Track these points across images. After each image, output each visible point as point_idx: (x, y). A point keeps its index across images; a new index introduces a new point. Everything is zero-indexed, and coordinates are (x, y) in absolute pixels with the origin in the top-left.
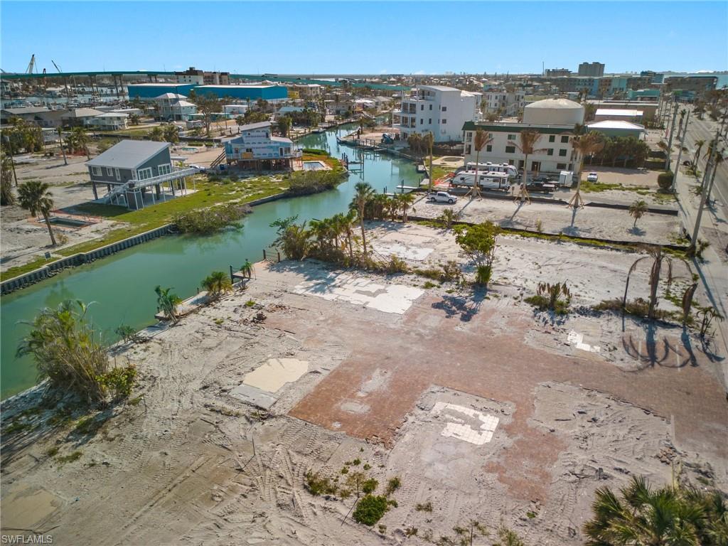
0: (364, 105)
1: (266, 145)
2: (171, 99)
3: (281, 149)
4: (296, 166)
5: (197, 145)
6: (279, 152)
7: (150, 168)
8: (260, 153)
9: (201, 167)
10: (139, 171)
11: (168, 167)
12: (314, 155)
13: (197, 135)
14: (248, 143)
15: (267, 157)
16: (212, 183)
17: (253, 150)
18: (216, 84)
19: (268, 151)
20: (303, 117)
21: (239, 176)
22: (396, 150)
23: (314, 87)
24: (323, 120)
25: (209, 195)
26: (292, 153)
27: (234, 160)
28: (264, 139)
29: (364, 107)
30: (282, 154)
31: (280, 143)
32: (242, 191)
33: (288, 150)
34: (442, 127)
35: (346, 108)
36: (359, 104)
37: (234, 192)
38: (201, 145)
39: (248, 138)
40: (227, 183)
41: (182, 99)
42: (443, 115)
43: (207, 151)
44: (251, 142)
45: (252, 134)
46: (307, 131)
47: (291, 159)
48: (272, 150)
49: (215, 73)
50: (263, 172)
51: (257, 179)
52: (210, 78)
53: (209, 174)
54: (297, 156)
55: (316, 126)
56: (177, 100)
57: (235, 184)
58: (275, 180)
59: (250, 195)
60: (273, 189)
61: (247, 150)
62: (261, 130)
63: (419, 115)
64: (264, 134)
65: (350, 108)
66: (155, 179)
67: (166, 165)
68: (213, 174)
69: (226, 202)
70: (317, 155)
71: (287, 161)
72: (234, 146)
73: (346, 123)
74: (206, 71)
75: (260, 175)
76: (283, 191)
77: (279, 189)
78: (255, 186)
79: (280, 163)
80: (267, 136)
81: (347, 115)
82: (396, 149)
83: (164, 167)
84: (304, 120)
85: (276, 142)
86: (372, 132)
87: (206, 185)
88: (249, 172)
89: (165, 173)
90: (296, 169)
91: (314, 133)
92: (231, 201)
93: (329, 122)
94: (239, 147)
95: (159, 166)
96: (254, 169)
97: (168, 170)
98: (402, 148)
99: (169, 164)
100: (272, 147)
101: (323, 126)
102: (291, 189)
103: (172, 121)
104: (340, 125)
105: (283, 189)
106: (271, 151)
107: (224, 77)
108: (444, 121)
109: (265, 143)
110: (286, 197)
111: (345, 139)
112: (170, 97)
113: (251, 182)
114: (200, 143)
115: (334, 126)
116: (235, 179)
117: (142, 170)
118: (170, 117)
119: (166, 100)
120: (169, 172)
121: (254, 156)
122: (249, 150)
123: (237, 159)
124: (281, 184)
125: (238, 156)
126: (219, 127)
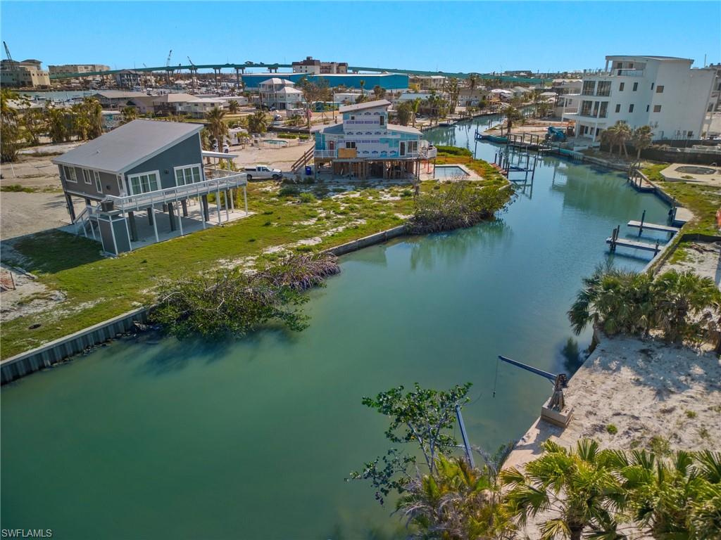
0: (501, 95)
1: (378, 137)
2: (276, 84)
3: (403, 145)
4: (424, 173)
5: (289, 137)
6: (398, 149)
7: (157, 172)
8: (368, 151)
9: (275, 170)
10: (130, 177)
11: (196, 170)
12: (449, 155)
13: (294, 125)
14: (350, 133)
15: (377, 156)
16: (283, 198)
17: (357, 145)
18: (333, 73)
19: (380, 147)
20: (428, 107)
21: (331, 188)
22: (575, 150)
23: (437, 79)
24: (452, 111)
25: (268, 224)
26: (419, 150)
27: (327, 160)
28: (377, 127)
29: (502, 98)
30: (402, 153)
31: (403, 134)
32: (327, 218)
33: (414, 146)
34: (653, 117)
35: (480, 98)
36: (496, 94)
37: (313, 221)
38: (294, 138)
39: (351, 126)
40: (306, 201)
41: (288, 85)
42: (657, 99)
43: (299, 145)
44: (355, 131)
45: (358, 118)
46: (433, 123)
47: (418, 161)
48: (387, 144)
49: (332, 63)
50: (371, 181)
51: (357, 195)
52: (327, 68)
53: (286, 182)
54: (428, 157)
55: (444, 117)
56: (282, 86)
57: (320, 202)
58: (387, 197)
59: (341, 229)
60: (383, 217)
61: (348, 145)
62: (372, 111)
63: (614, 98)
64: (377, 118)
65: (484, 97)
66: (167, 193)
67: (191, 166)
68: (291, 182)
69: (291, 245)
70: (452, 155)
71: (409, 164)
72: (329, 137)
73: (480, 116)
74: (325, 61)
75: (365, 187)
76: (402, 222)
77: (396, 219)
78: (352, 209)
79: (398, 168)
80: (382, 123)
81: (482, 106)
82: (576, 148)
83: (188, 171)
84: (430, 110)
85: (394, 133)
86: (522, 125)
87: (272, 202)
88: (348, 180)
89: (189, 181)
90: (423, 178)
91: (442, 125)
92: (303, 242)
93: (461, 113)
94: (335, 139)
95: (176, 168)
96: (356, 175)
97: (196, 176)
98: (586, 148)
99: (198, 165)
100: (387, 141)
101: (454, 118)
102: (417, 219)
103: (274, 110)
104: (474, 117)
105: (402, 217)
106: (386, 147)
107: (342, 68)
108: (658, 109)
109: (378, 133)
110: (406, 234)
111: (487, 134)
112: (275, 83)
113: (347, 201)
114: (293, 135)
115: (467, 119)
116: (322, 194)
117: (139, 175)
118: (273, 105)
119: (271, 86)
120: (197, 179)
121: (359, 155)
122: (351, 145)
123: (331, 159)
124: (398, 208)
125: (332, 154)
126: (324, 117)
